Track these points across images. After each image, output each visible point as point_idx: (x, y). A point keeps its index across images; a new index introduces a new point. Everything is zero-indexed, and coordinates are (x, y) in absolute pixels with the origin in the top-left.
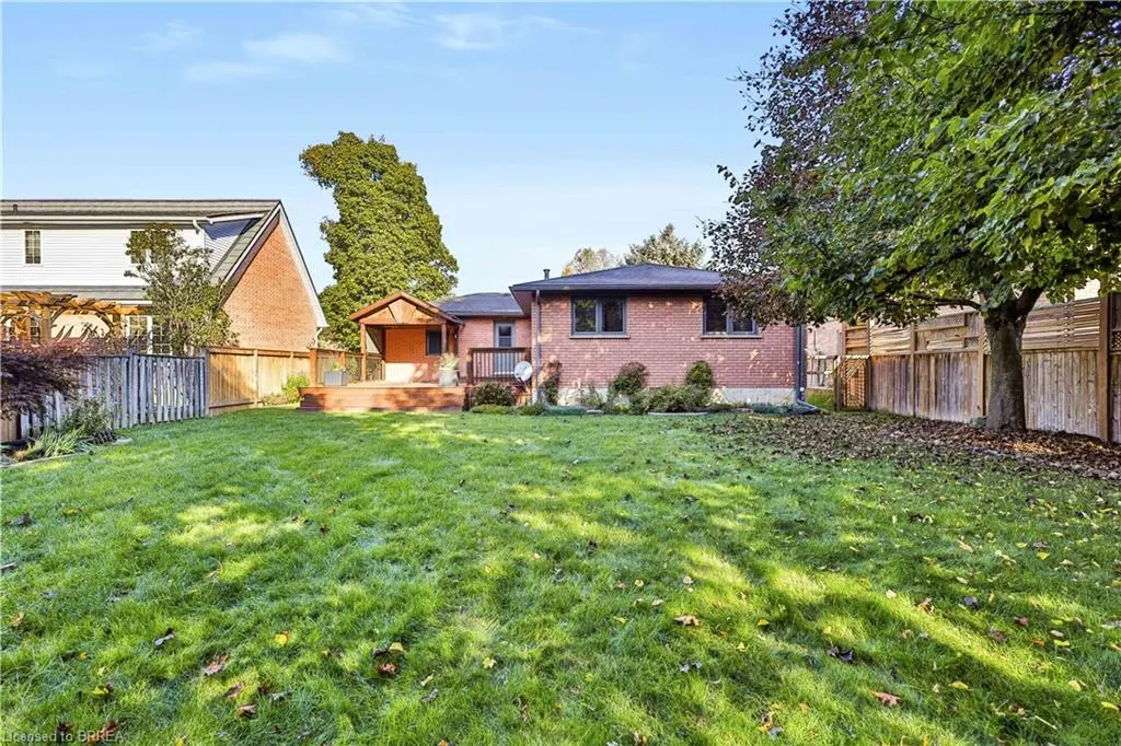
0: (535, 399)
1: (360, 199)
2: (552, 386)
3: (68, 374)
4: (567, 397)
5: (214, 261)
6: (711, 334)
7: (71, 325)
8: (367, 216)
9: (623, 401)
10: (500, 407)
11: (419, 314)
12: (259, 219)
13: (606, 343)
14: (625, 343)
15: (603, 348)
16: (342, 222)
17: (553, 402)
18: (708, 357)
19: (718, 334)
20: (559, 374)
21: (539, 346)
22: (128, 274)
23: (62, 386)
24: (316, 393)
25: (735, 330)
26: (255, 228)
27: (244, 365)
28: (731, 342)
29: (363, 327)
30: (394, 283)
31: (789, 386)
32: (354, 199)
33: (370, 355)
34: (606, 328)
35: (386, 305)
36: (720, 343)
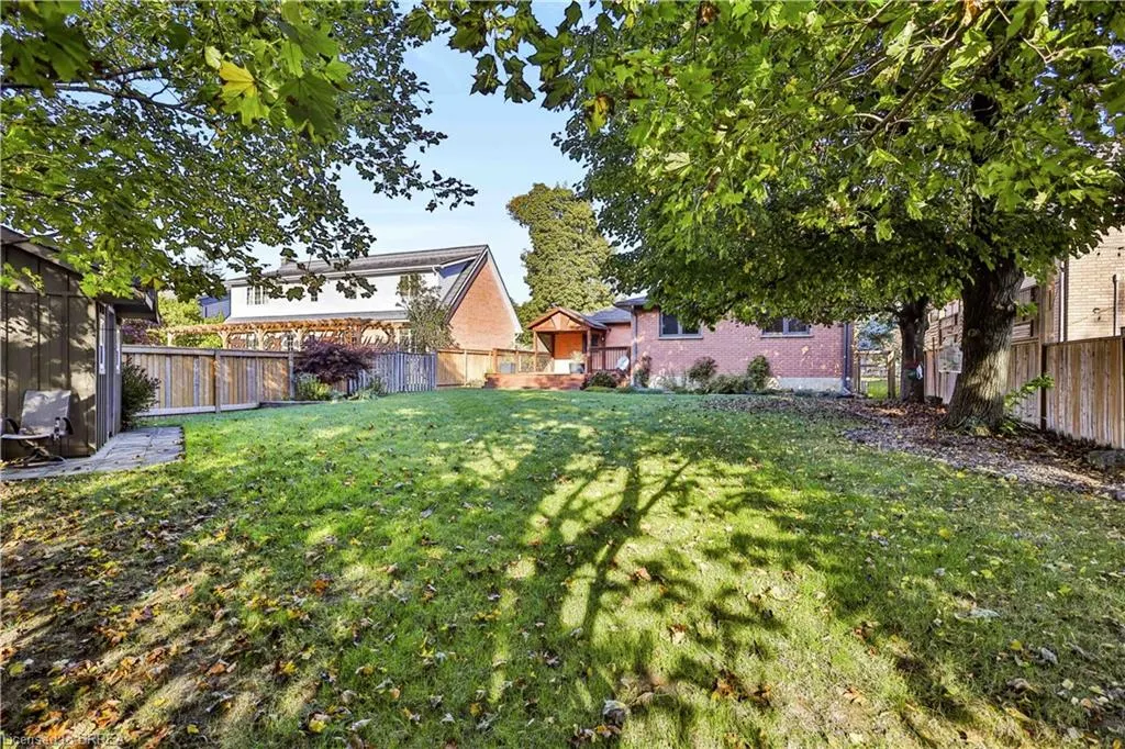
0: (632, 383)
1: (546, 235)
2: (644, 374)
3: (368, 361)
4: (654, 382)
5: (443, 293)
6: (768, 335)
7: (371, 335)
8: (551, 248)
9: (697, 385)
10: (606, 388)
11: (572, 323)
12: (473, 261)
13: (684, 342)
14: (699, 342)
15: (681, 346)
16: (536, 253)
17: (645, 386)
18: (765, 353)
19: (775, 334)
20: (650, 365)
21: (636, 344)
22: (398, 305)
23: (365, 367)
24: (494, 377)
25: (790, 331)
26: (470, 267)
27: (458, 359)
28: (786, 341)
29: (535, 334)
30: (569, 298)
31: (837, 376)
32: (542, 234)
33: (541, 353)
34: (686, 331)
35: (550, 317)
36: (777, 341)
